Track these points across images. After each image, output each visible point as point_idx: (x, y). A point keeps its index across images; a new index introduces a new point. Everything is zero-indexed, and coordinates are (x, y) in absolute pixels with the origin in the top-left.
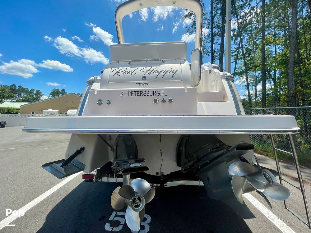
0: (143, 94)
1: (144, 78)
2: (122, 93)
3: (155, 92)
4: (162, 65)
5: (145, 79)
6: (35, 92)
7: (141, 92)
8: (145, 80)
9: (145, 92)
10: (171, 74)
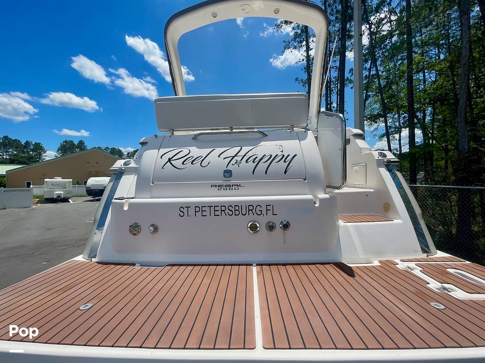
0: (227, 211)
1: (228, 173)
2: (181, 209)
3: (251, 208)
4: (262, 143)
5: (231, 176)
6: (32, 147)
7: (223, 208)
8: (230, 179)
9: (230, 208)
10: (283, 165)
